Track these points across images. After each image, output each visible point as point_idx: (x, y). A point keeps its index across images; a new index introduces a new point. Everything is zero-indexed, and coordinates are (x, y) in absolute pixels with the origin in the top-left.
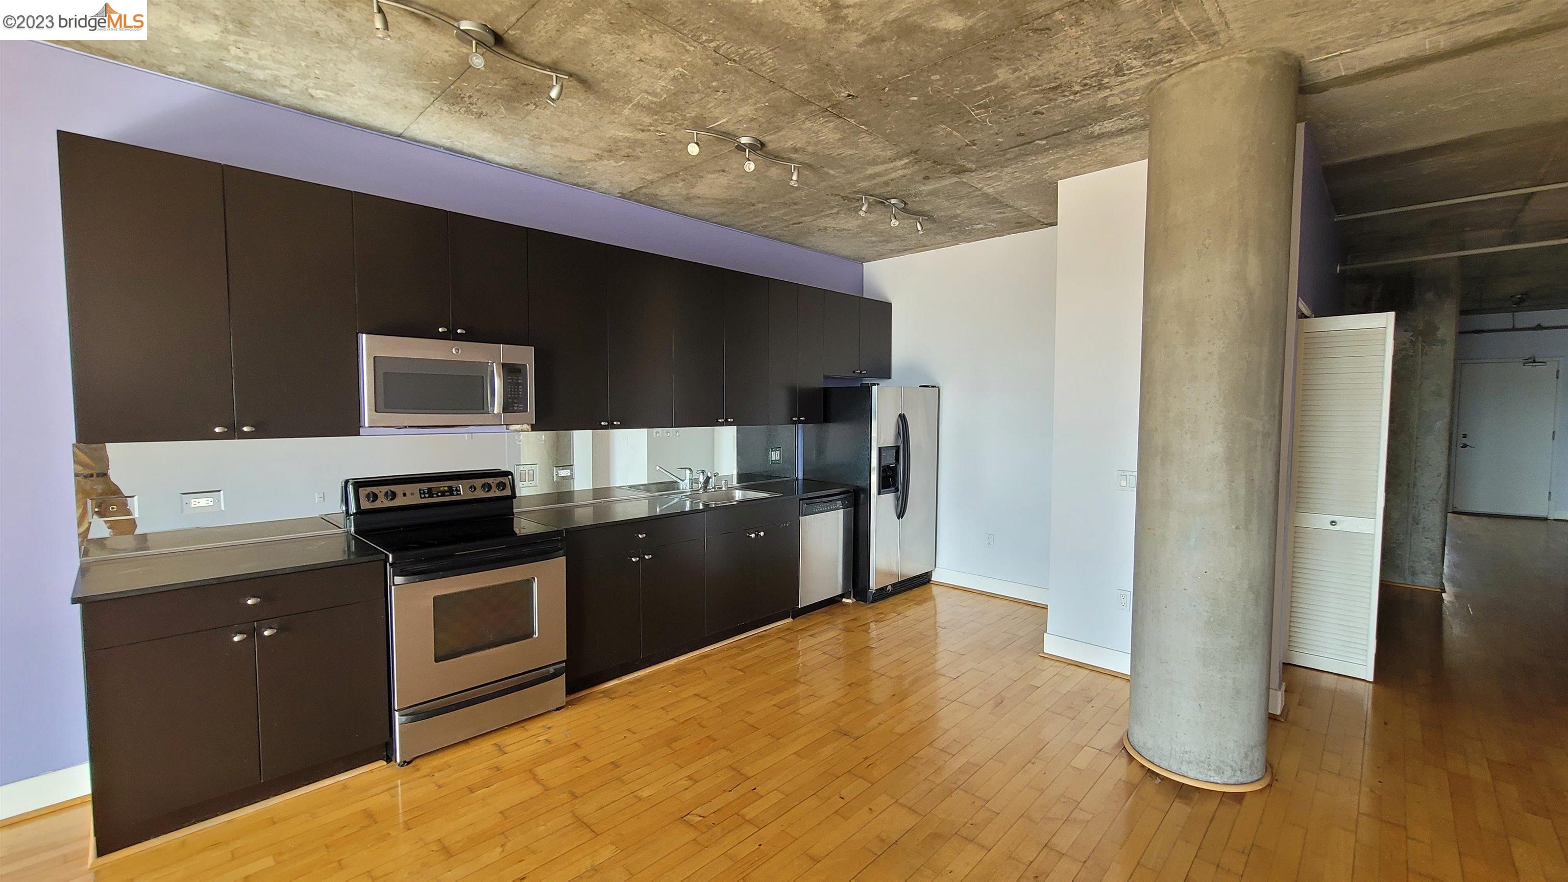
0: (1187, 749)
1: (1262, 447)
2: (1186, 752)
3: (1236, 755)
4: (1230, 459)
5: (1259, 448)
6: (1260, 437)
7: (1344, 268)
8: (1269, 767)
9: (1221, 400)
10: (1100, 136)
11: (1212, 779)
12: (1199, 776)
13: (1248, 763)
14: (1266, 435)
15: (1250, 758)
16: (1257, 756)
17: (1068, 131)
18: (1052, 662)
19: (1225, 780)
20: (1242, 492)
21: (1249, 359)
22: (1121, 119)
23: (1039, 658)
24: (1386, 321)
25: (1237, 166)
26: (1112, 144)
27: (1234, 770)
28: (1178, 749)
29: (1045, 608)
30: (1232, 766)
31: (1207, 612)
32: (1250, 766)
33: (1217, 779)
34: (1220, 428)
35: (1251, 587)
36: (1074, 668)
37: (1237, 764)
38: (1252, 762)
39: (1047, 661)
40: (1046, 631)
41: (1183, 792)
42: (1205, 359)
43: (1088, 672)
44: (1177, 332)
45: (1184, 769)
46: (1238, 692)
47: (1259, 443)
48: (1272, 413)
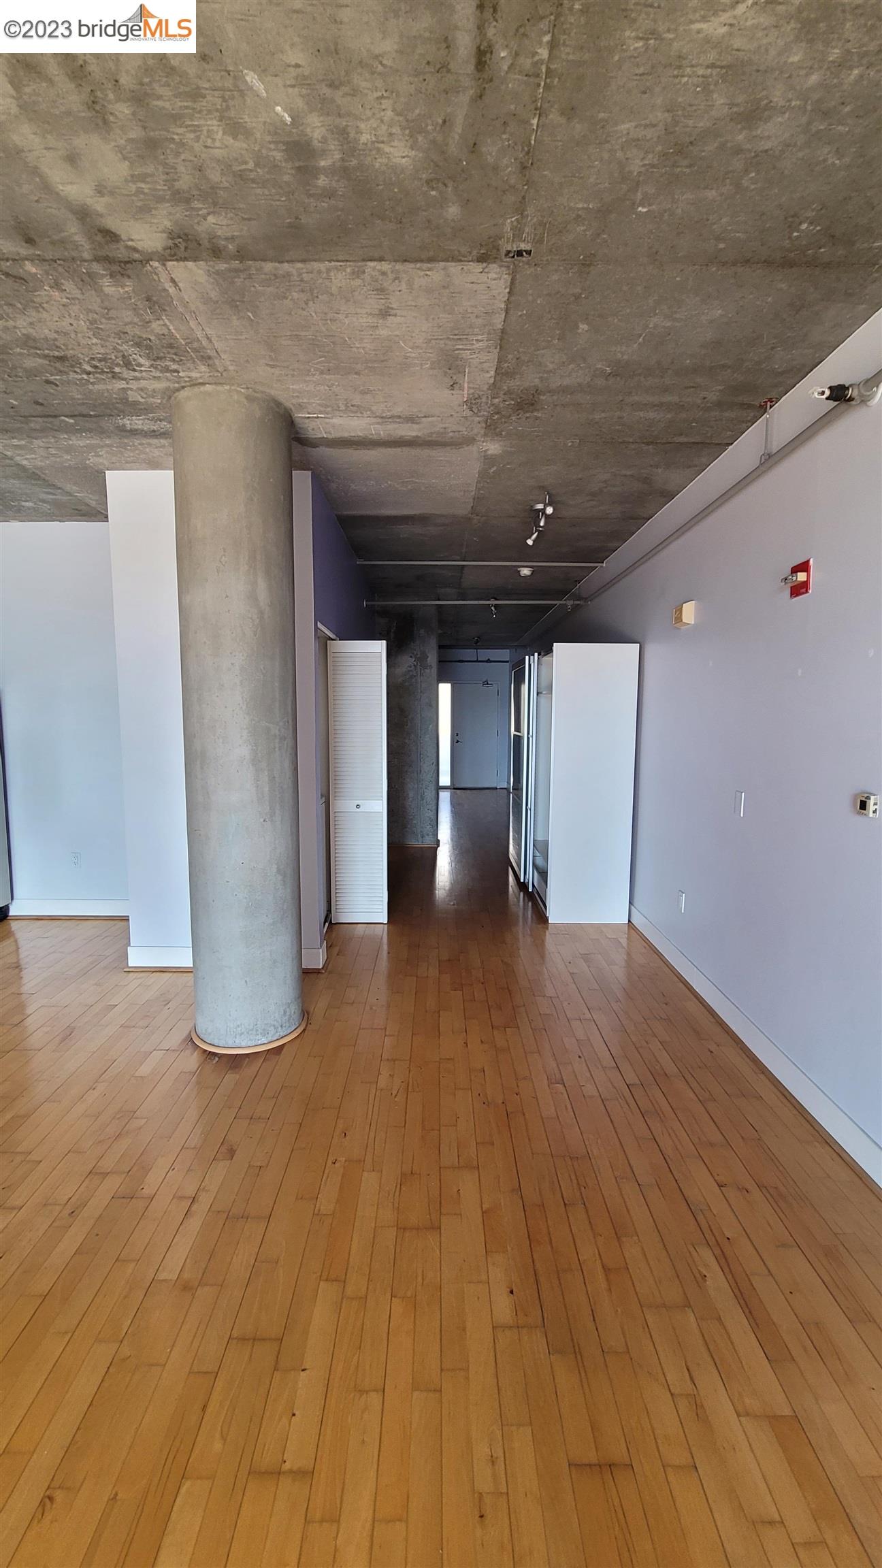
0: (239, 1023)
1: (280, 749)
2: (238, 1026)
3: (277, 1015)
4: (255, 761)
5: (277, 749)
6: (277, 740)
7: (369, 603)
8: (305, 1014)
9: (244, 707)
10: (134, 432)
11: (260, 1042)
12: (250, 1043)
13: (287, 1018)
14: (283, 738)
15: (288, 1013)
16: (294, 1010)
17: (95, 416)
18: (136, 974)
19: (270, 1039)
20: (266, 789)
21: (264, 672)
22: (148, 419)
23: (125, 974)
24: (379, 648)
25: (243, 493)
26: (150, 444)
27: (276, 1028)
28: (232, 1026)
29: (126, 919)
30: (274, 1026)
31: (246, 898)
32: (289, 1019)
33: (264, 1040)
34: (245, 733)
35: (278, 870)
36: (158, 974)
37: (277, 1022)
38: (290, 1016)
39: (131, 974)
40: (129, 945)
41: (235, 1062)
42: (229, 670)
43: (171, 974)
44: (205, 643)
45: (238, 1042)
46: (275, 962)
47: (277, 746)
48: (286, 719)
